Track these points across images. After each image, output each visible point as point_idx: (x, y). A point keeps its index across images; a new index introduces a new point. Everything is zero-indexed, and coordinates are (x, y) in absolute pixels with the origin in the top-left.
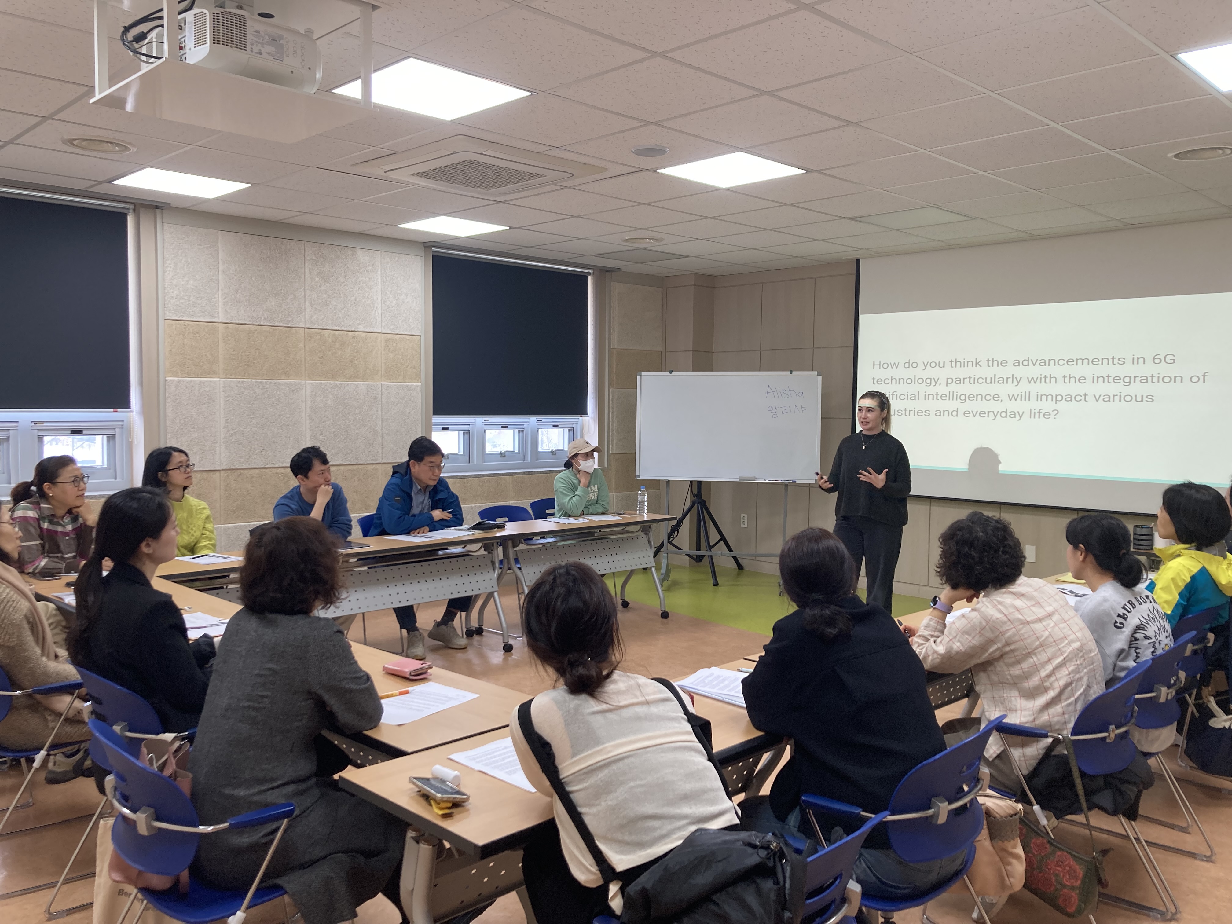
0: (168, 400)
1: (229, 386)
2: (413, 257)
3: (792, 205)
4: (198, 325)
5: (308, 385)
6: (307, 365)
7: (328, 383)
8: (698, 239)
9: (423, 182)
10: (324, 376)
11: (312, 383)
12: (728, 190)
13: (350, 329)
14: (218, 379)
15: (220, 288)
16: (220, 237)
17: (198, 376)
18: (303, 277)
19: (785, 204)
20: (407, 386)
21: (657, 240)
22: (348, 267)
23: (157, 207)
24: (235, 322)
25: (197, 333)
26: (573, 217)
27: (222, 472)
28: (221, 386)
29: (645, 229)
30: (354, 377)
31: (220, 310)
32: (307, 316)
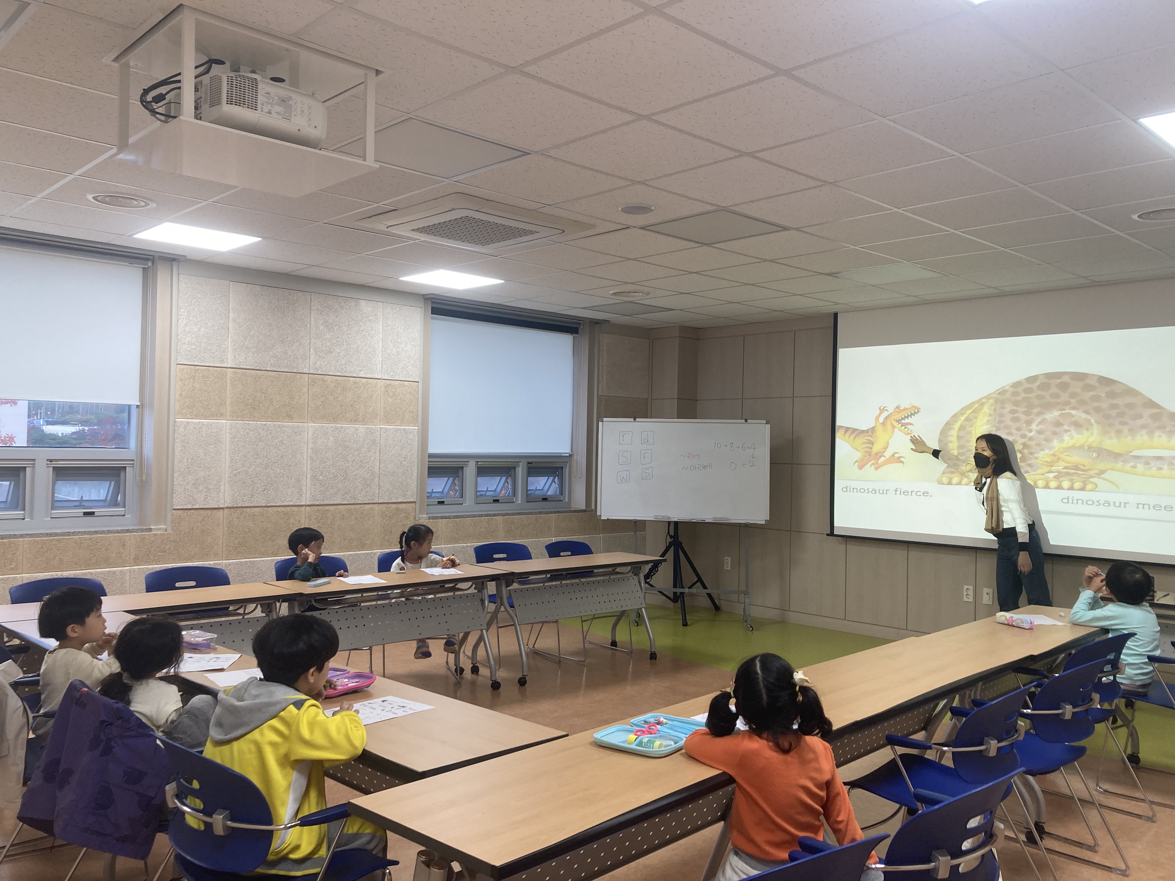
0: (177, 441)
1: (235, 428)
2: (413, 308)
3: (772, 261)
4: (207, 369)
5: (311, 427)
6: (310, 408)
7: (329, 426)
8: (682, 293)
9: (423, 237)
10: (326, 419)
11: (314, 426)
13: (352, 375)
14: (225, 421)
15: (230, 336)
16: (231, 287)
17: (206, 418)
18: (308, 325)
19: (765, 260)
20: (404, 430)
21: (645, 294)
22: (351, 317)
23: (174, 260)
24: (243, 367)
25: (208, 377)
26: (564, 270)
27: (226, 511)
28: (228, 427)
29: (632, 283)
30: (354, 421)
31: (229, 357)
32: (311, 363)
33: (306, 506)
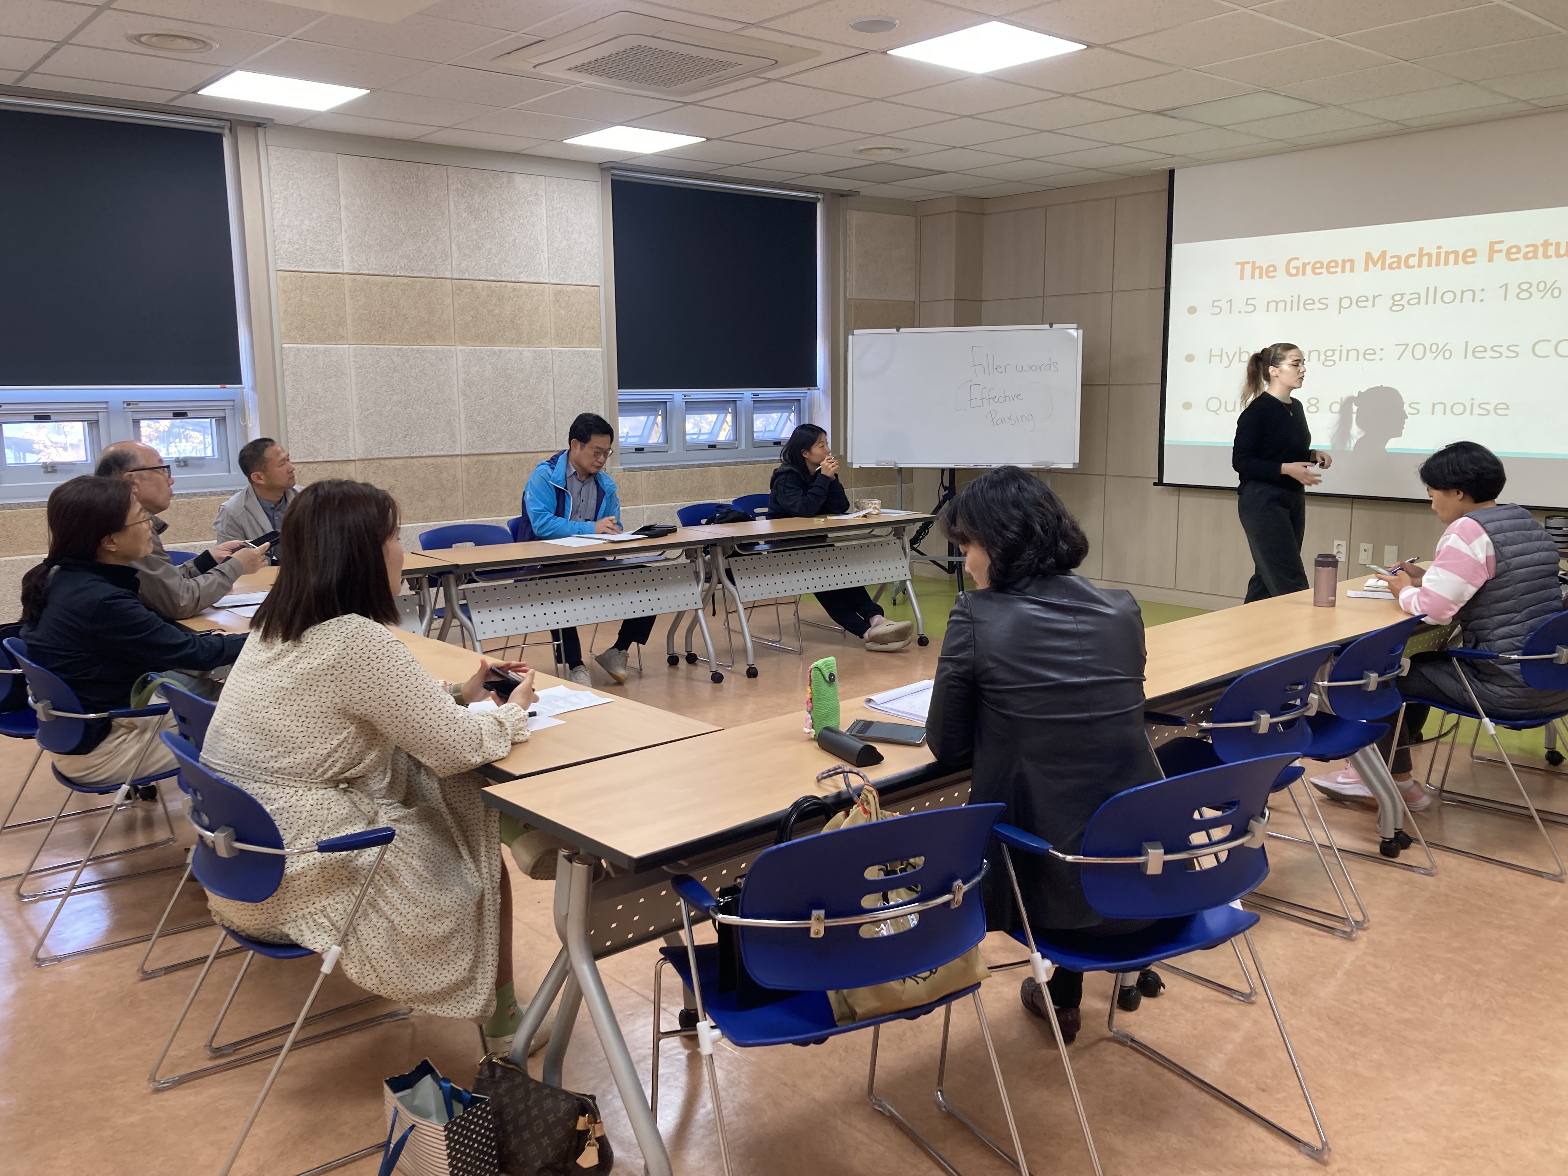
0: (287, 373)
1: (361, 355)
2: (587, 182)
3: (1074, 95)
4: (317, 276)
5: (460, 351)
6: (457, 326)
7: (485, 349)
8: (954, 148)
9: (585, 79)
10: (479, 340)
11: (464, 350)
12: (984, 76)
13: (509, 280)
14: (347, 346)
15: (343, 229)
16: (339, 162)
17: (322, 343)
18: (447, 212)
19: (1064, 95)
20: (584, 352)
21: (901, 150)
22: (503, 199)
23: (258, 125)
24: (364, 272)
25: (319, 288)
26: (786, 121)
27: (358, 463)
28: (351, 354)
29: (883, 135)
30: (517, 341)
31: (345, 257)
32: (454, 263)
33: (461, 455)
